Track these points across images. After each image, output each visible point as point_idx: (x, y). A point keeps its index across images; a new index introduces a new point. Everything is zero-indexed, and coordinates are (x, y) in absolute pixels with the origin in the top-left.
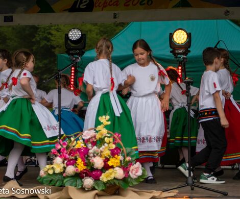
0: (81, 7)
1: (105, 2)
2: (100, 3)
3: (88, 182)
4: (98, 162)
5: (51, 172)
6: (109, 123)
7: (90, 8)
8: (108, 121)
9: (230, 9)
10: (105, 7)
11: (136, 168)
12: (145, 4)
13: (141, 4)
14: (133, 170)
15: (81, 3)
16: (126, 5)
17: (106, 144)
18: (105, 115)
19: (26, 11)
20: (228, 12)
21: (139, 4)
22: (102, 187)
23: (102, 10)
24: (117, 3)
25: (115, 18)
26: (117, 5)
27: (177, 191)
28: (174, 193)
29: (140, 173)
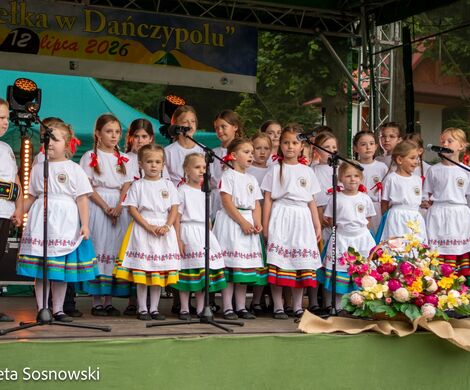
0: (19, 45)
1: (57, 43)
2: (50, 42)
7: (33, 47)
9: (229, 76)
12: (115, 53)
13: (111, 53)
15: (19, 38)
16: (88, 51)
20: (225, 79)
21: (107, 52)
23: (52, 54)
24: (74, 47)
25: (72, 68)
26: (75, 49)
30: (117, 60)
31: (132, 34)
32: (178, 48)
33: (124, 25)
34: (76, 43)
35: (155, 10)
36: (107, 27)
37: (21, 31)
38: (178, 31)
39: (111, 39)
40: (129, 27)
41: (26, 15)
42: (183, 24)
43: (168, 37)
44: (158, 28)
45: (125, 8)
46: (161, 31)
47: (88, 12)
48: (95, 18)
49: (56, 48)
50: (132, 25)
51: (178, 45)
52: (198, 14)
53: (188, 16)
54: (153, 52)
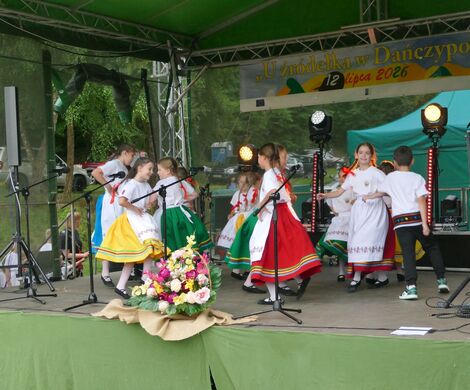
0: (332, 84)
1: (356, 77)
2: (351, 78)
3: (163, 305)
4: (175, 285)
5: (138, 293)
7: (340, 85)
8: (193, 241)
10: (356, 82)
11: (201, 294)
12: (398, 76)
13: (394, 77)
14: (198, 295)
15: (331, 79)
16: (378, 78)
17: (186, 266)
18: (192, 234)
19: (279, 93)
21: (392, 76)
23: (353, 87)
24: (368, 77)
25: (367, 94)
26: (369, 79)
27: (256, 317)
28: (253, 318)
29: (206, 298)
30: (400, 81)
31: (411, 58)
32: (449, 60)
33: (404, 52)
34: (369, 75)
35: (427, 34)
36: (391, 57)
37: (333, 74)
38: (448, 46)
39: (394, 66)
40: (407, 53)
41: (337, 62)
42: (452, 40)
43: (440, 54)
44: (431, 48)
45: (404, 39)
46: (434, 50)
47: (377, 49)
48: (382, 53)
49: (356, 81)
50: (410, 51)
51: (449, 57)
52: (465, 28)
53: (457, 32)
54: (427, 68)
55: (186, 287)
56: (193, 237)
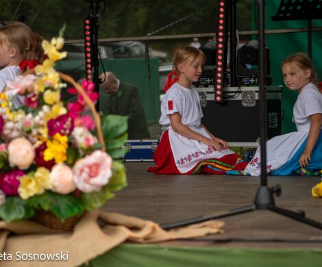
4: (20, 153)
6: (64, 55)
8: (60, 51)
11: (90, 167)
14: (82, 171)
17: (45, 108)
18: (57, 36)
22: (18, 213)
27: (220, 224)
28: (213, 228)
29: (103, 177)
55: (48, 156)
56: (59, 41)
